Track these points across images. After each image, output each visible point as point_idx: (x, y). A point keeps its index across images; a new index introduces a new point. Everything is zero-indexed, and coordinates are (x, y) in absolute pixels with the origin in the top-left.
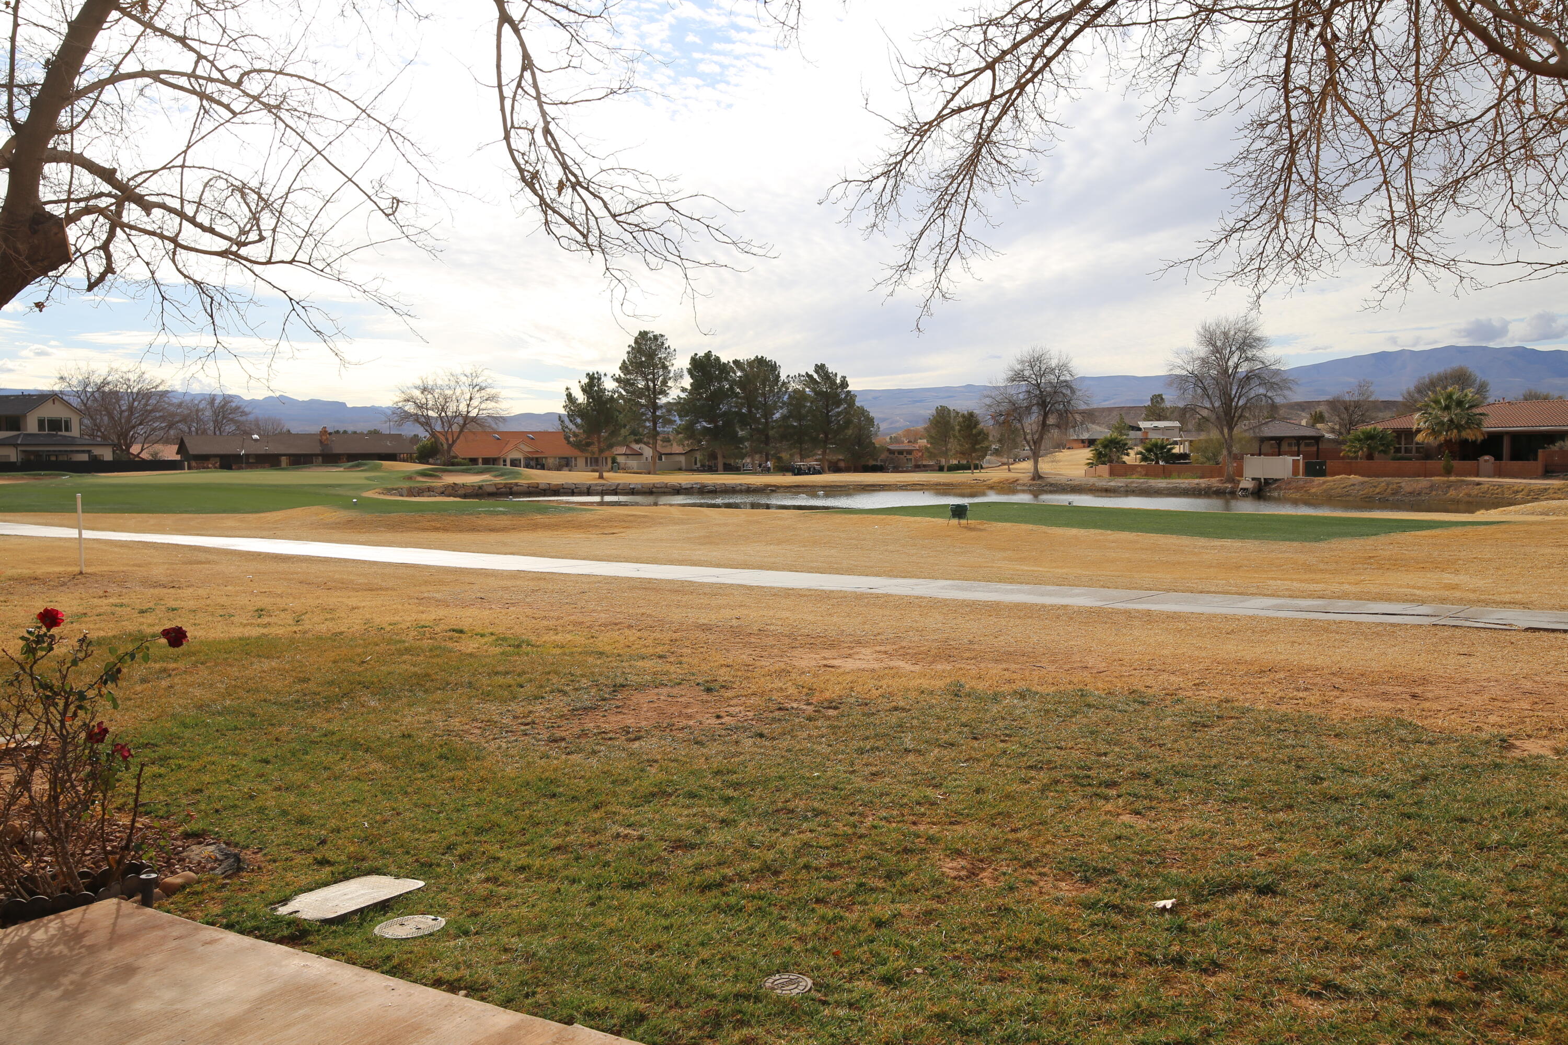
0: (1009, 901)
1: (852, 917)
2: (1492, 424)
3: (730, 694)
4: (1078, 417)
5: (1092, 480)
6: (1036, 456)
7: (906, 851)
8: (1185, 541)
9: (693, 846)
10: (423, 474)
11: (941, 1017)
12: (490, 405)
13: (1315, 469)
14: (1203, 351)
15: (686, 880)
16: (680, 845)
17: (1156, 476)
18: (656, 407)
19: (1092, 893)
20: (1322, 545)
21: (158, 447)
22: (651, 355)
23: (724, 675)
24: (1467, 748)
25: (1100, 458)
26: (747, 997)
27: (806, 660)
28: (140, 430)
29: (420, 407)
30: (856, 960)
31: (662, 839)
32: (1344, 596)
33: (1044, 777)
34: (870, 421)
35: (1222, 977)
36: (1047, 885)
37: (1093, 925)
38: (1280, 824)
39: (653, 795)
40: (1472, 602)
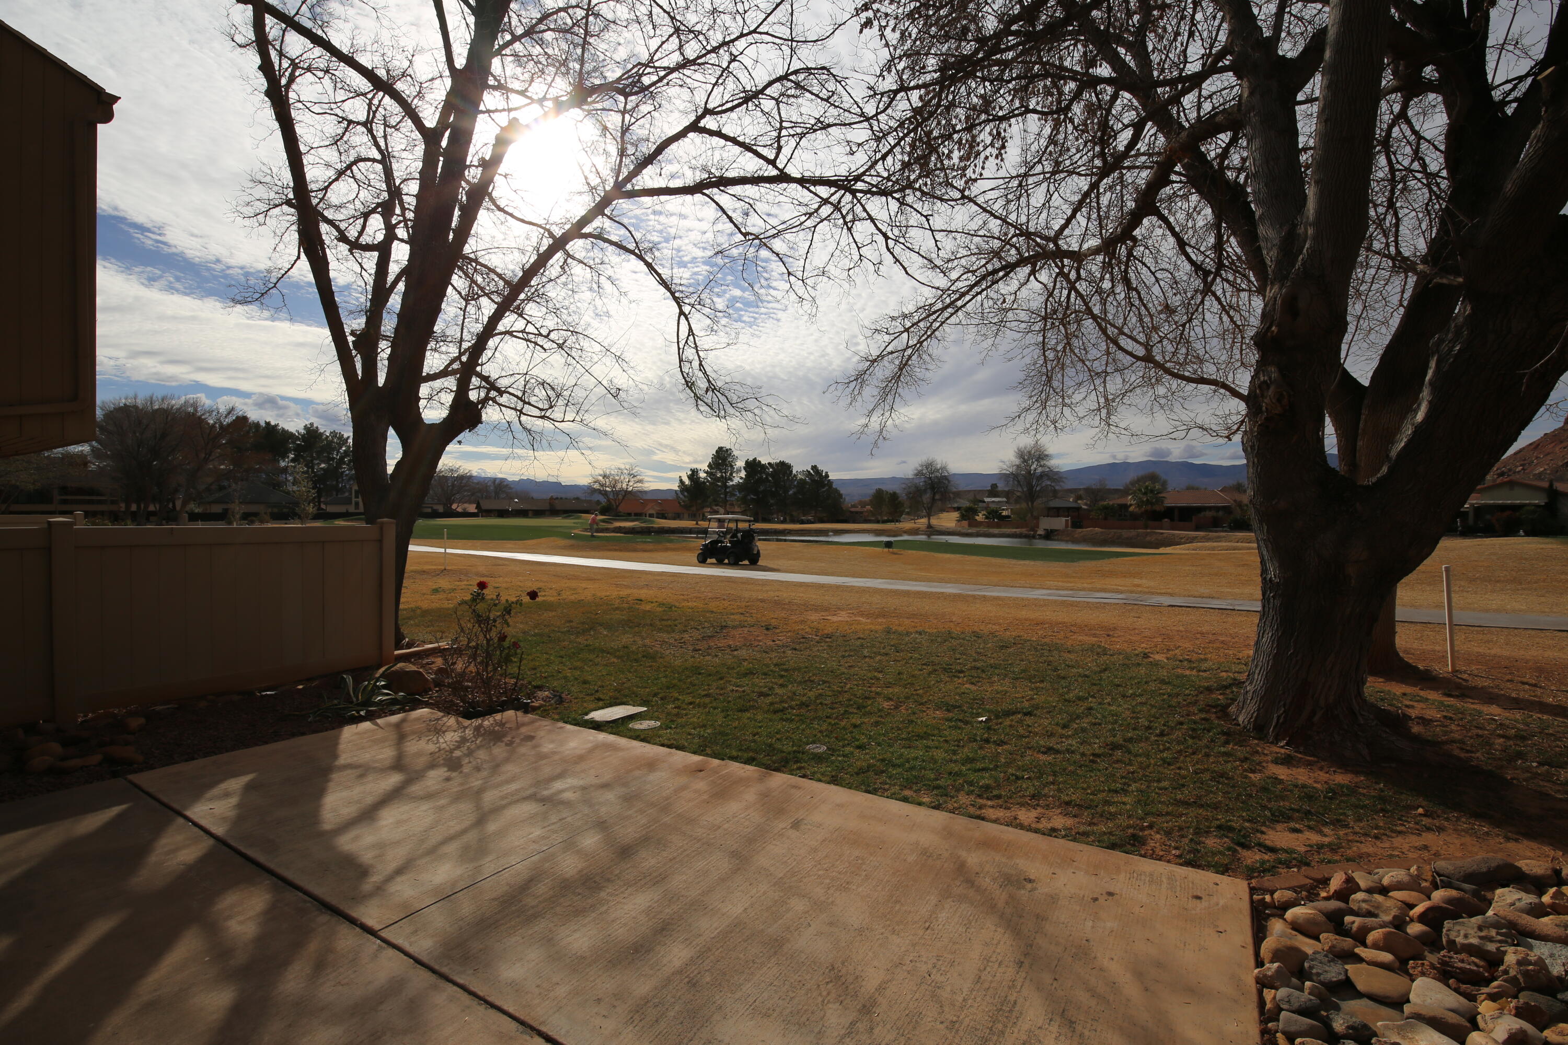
0: (913, 718)
1: (843, 724)
2: (1169, 503)
3: (778, 631)
4: (952, 496)
5: (959, 529)
6: (929, 516)
7: (866, 698)
8: (1005, 561)
9: (768, 695)
10: (603, 521)
11: (883, 760)
12: (639, 485)
13: (1076, 524)
14: (1017, 461)
15: (766, 708)
16: (761, 694)
17: (993, 527)
18: (726, 487)
19: (950, 715)
20: (1075, 564)
21: (466, 505)
22: (724, 459)
23: (774, 622)
24: (1127, 657)
25: (963, 517)
26: (799, 752)
27: (814, 616)
28: (457, 496)
29: (602, 486)
30: (846, 739)
31: (753, 692)
32: (1084, 589)
33: (930, 668)
34: (840, 495)
35: (1005, 747)
36: (930, 712)
37: (950, 727)
38: (1037, 688)
39: (747, 674)
40: (1145, 593)
